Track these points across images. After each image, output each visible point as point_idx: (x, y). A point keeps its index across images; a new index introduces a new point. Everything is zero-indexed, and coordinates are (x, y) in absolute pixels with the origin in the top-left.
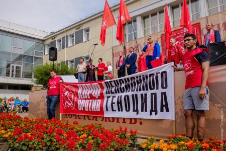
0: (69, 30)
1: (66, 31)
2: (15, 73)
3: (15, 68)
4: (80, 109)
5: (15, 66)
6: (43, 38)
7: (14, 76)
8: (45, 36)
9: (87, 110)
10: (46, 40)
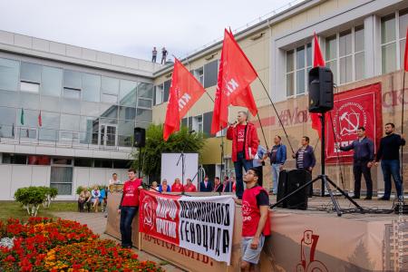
0: (194, 60)
1: (190, 62)
2: (105, 138)
3: (106, 129)
4: (159, 231)
5: (106, 125)
6: (151, 76)
7: (105, 143)
8: (156, 70)
9: (164, 233)
10: (156, 78)
